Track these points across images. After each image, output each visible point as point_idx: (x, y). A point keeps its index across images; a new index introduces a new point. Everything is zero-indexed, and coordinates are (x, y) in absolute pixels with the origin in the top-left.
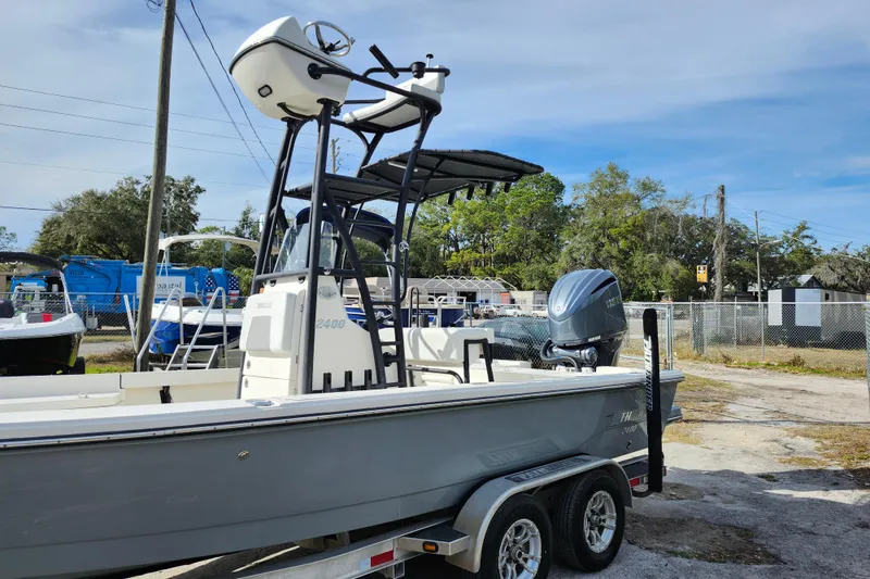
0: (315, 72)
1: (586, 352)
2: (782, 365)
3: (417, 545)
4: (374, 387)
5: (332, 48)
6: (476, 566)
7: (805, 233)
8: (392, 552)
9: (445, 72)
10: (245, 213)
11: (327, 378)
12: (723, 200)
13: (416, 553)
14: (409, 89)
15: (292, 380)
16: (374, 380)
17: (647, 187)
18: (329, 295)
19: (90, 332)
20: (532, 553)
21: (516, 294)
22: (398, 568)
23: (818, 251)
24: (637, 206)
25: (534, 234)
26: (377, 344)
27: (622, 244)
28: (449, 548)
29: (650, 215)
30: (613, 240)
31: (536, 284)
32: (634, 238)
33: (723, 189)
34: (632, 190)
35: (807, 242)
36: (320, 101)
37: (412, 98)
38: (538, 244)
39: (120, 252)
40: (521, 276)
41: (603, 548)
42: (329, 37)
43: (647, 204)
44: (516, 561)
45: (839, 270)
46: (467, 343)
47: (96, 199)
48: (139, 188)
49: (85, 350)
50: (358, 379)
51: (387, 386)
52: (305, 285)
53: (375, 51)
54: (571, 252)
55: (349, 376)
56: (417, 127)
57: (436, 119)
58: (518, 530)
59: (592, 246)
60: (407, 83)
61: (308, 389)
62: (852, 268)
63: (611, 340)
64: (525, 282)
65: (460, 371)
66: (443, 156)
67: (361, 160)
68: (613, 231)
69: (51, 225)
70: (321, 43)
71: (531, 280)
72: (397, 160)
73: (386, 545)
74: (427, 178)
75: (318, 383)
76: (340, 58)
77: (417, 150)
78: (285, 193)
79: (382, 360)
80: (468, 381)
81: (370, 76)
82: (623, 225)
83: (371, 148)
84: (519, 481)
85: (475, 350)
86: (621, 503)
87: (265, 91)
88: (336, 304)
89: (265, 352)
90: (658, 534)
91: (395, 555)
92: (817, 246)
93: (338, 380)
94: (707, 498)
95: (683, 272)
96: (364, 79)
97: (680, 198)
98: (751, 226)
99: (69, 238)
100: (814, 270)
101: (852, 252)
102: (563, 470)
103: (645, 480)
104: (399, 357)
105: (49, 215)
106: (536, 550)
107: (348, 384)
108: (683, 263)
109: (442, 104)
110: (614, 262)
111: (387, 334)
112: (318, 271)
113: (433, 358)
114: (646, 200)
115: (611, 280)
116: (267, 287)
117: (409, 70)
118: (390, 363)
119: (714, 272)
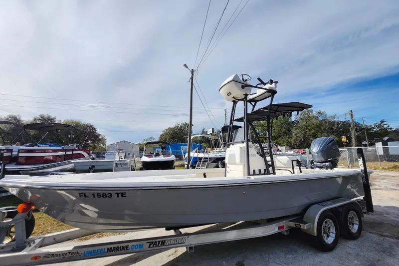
0: (243, 87)
1: (327, 164)
2: (390, 168)
3: (293, 224)
4: (267, 174)
5: (246, 80)
6: (316, 234)
7: (384, 123)
8: (283, 226)
9: (277, 82)
10: (203, 130)
11: (254, 171)
12: (352, 115)
13: (291, 227)
14: (268, 88)
15: (244, 172)
16: (267, 172)
17: (320, 113)
18: (251, 147)
19: (176, 160)
20: (331, 230)
21: (280, 148)
22: (286, 231)
23: (390, 129)
24: (317, 119)
25: (283, 130)
26: (266, 161)
27: (313, 131)
28: (304, 227)
29: (321, 122)
30: (310, 130)
31: (285, 144)
32: (317, 129)
33: (351, 111)
34: (315, 115)
35: (385, 126)
36: (244, 95)
37: (269, 91)
38: (285, 133)
39: (176, 141)
40: (280, 142)
41: (356, 231)
42: (245, 78)
43: (320, 118)
44: (327, 233)
46: (292, 161)
47: (171, 129)
48: (179, 126)
49: (176, 164)
50: (263, 172)
51: (270, 174)
52: (245, 144)
53: (259, 79)
54: (296, 134)
55: (260, 170)
56: (270, 98)
57: (275, 95)
58: (326, 222)
59: (303, 132)
60: (268, 86)
61: (249, 174)
63: (336, 160)
64: (282, 144)
65: (291, 170)
66: (278, 105)
67: (251, 110)
68: (309, 128)
69: (162, 135)
70: (243, 79)
71: (284, 143)
72: (264, 108)
73: (282, 223)
74: (275, 113)
75: (252, 172)
76: (248, 82)
77: (271, 104)
78: (234, 121)
79: (268, 166)
80: (294, 173)
81: (258, 86)
82: (313, 125)
83: (254, 106)
84: (324, 206)
85: (295, 163)
86: (360, 215)
87: (229, 94)
88: (254, 150)
89: (235, 164)
90: (371, 227)
91: (285, 227)
92: (389, 127)
93: (257, 172)
94: (385, 215)
95: (336, 139)
96: (256, 87)
97: (332, 116)
98: (361, 123)
99: (165, 139)
100: (390, 135)
102: (338, 203)
103: (366, 208)
104: (273, 165)
105: (161, 133)
106: (333, 230)
107: (260, 174)
108: (335, 135)
109: (277, 91)
110: (311, 137)
111: (268, 158)
112: (248, 141)
113: (283, 166)
114: (320, 117)
115: (333, 140)
116: (231, 146)
117: (268, 83)
118: (270, 167)
119: (352, 138)
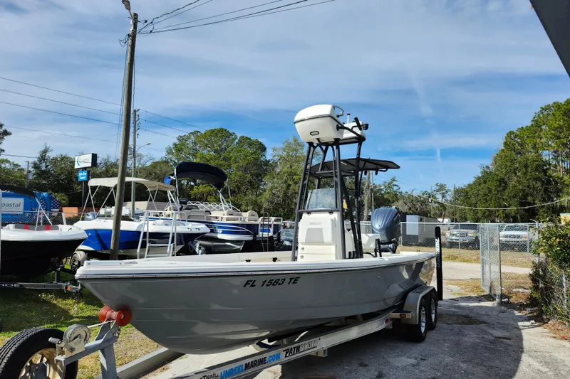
0: (338, 128)
6: (418, 322)
7: (395, 183)
16: (356, 256)
23: (401, 193)
25: (249, 176)
30: (296, 183)
31: (250, 208)
35: (395, 188)
38: (251, 183)
41: (434, 320)
45: (408, 204)
46: (376, 240)
52: (336, 215)
53: (356, 119)
54: (272, 189)
59: (285, 186)
61: (344, 258)
62: (414, 203)
64: (244, 207)
65: (373, 252)
68: (296, 178)
71: (247, 206)
75: (347, 255)
80: (376, 256)
86: (436, 303)
87: (315, 133)
89: (319, 243)
92: (400, 191)
101: (415, 194)
119: (364, 205)
